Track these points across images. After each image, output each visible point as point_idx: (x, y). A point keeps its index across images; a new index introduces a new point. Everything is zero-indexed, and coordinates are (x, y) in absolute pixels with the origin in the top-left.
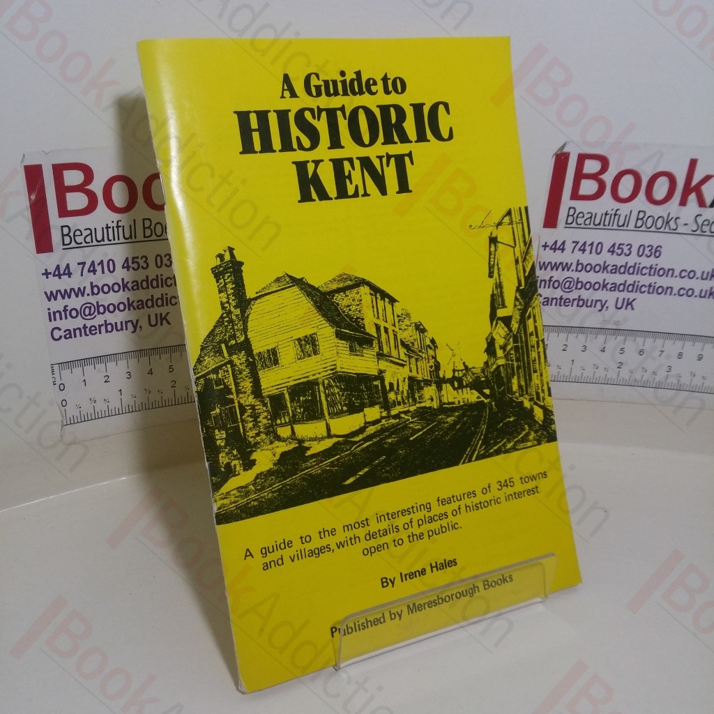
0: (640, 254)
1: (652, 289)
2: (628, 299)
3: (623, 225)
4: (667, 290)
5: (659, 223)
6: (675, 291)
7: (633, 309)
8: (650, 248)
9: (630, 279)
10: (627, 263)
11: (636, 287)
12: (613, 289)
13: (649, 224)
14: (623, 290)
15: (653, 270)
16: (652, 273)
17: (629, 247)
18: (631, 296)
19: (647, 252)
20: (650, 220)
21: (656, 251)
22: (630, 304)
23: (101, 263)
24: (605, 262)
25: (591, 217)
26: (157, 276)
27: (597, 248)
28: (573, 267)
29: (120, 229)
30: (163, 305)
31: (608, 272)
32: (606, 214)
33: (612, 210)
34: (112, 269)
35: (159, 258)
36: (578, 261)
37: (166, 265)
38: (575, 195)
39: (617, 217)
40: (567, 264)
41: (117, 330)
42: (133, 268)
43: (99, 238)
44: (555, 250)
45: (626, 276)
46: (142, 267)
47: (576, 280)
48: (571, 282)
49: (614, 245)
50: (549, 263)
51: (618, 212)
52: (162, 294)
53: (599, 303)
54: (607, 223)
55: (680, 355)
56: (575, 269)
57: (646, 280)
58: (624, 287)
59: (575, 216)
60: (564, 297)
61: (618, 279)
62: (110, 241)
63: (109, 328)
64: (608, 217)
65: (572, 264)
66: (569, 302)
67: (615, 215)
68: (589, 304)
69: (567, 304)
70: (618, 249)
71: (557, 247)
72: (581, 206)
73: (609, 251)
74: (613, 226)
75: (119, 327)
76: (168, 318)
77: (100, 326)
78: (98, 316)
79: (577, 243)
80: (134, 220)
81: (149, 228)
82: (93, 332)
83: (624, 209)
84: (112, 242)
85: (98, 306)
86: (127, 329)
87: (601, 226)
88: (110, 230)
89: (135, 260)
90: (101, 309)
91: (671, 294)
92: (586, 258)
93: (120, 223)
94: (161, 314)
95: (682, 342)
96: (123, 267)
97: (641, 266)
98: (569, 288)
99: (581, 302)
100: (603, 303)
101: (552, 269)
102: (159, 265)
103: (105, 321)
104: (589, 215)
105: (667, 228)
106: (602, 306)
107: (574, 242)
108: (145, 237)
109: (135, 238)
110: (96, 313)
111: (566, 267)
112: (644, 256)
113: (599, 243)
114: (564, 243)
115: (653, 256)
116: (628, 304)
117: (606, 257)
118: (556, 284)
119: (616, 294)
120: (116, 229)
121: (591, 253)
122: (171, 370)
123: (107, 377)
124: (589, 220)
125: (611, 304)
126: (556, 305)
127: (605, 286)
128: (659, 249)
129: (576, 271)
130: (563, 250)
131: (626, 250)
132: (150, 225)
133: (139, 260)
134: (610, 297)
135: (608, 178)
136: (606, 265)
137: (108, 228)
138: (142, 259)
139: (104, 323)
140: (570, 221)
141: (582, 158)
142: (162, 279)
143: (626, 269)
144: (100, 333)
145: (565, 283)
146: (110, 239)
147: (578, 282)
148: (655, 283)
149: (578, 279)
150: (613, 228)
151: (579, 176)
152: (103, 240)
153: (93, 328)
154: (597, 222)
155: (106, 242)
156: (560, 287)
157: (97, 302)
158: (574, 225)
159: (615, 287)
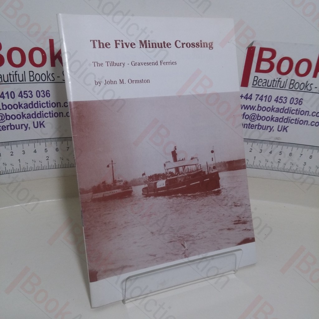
0: (291, 102)
1: (297, 122)
2: (285, 126)
3: (283, 87)
4: (305, 122)
5: (302, 86)
6: (309, 123)
7: (287, 131)
8: (297, 100)
9: (286, 116)
10: (284, 107)
11: (288, 120)
12: (276, 121)
13: (297, 87)
14: (282, 122)
15: (298, 111)
16: (297, 113)
17: (285, 99)
18: (286, 125)
19: (295, 102)
20: (297, 85)
21: (300, 101)
22: (285, 129)
23: (7, 93)
24: (273, 106)
25: (266, 82)
26: (37, 102)
27: (269, 99)
28: (256, 108)
29: (17, 76)
30: (41, 117)
31: (274, 112)
32: (274, 81)
33: (277, 78)
34: (13, 97)
35: (38, 92)
36: (259, 105)
37: (42, 96)
38: (258, 70)
39: (280, 82)
40: (253, 106)
41: (17, 129)
42: (24, 97)
43: (6, 80)
44: (247, 98)
45: (283, 114)
46: (29, 97)
47: (257, 116)
48: (254, 116)
49: (278, 97)
50: (243, 105)
51: (280, 80)
52: (40, 112)
53: (269, 128)
54: (274, 86)
55: (311, 157)
56: (257, 109)
57: (294, 117)
58: (282, 120)
59: (258, 81)
60: (251, 124)
61: (279, 115)
62: (12, 82)
63: (12, 127)
64: (275, 82)
65: (255, 106)
66: (254, 126)
67: (279, 81)
68: (264, 128)
69: (252, 127)
70: (280, 99)
71: (248, 97)
72: (261, 76)
73: (275, 100)
74: (277, 87)
75: (18, 127)
76: (43, 123)
77: (8, 126)
78: (6, 121)
79: (258, 95)
80: (24, 72)
81: (32, 76)
82: (4, 129)
83: (284, 78)
84: (13, 82)
85: (6, 116)
86: (22, 128)
87: (271, 87)
88: (12, 76)
89: (25, 93)
90: (8, 117)
91: (307, 125)
92: (263, 104)
93: (16, 72)
94: (40, 122)
95: (312, 150)
96: (19, 96)
97: (292, 109)
98: (253, 119)
99: (260, 127)
100: (271, 128)
101: (245, 109)
102: (38, 96)
103: (10, 124)
104: (265, 81)
105: (306, 89)
106: (271, 130)
107: (256, 95)
108: (30, 81)
109: (25, 81)
110: (5, 119)
111: (253, 108)
112: (293, 104)
113: (270, 96)
114: (251, 95)
115: (298, 104)
116: (284, 129)
117: (273, 104)
118: (247, 117)
119: (278, 123)
120: (14, 76)
121: (265, 101)
122: (46, 151)
123: (12, 153)
124: (265, 83)
125: (275, 128)
126: (247, 128)
127: (272, 119)
128: (301, 100)
129: (258, 110)
130: (251, 99)
131: (284, 101)
132: (33, 75)
133: (27, 93)
134: (275, 125)
135: (275, 61)
136: (273, 108)
137: (10, 75)
138: (29, 92)
139: (9, 125)
140: (255, 83)
141: (262, 50)
142: (40, 104)
143: (283, 110)
144: (8, 129)
145: (252, 117)
146: (12, 81)
147: (258, 116)
148: (299, 118)
149: (258, 114)
150: (277, 88)
151: (260, 59)
152: (8, 81)
153: (4, 127)
154: (269, 85)
155: (10, 82)
156: (249, 119)
157: (6, 114)
158: (257, 86)
159: (278, 120)
